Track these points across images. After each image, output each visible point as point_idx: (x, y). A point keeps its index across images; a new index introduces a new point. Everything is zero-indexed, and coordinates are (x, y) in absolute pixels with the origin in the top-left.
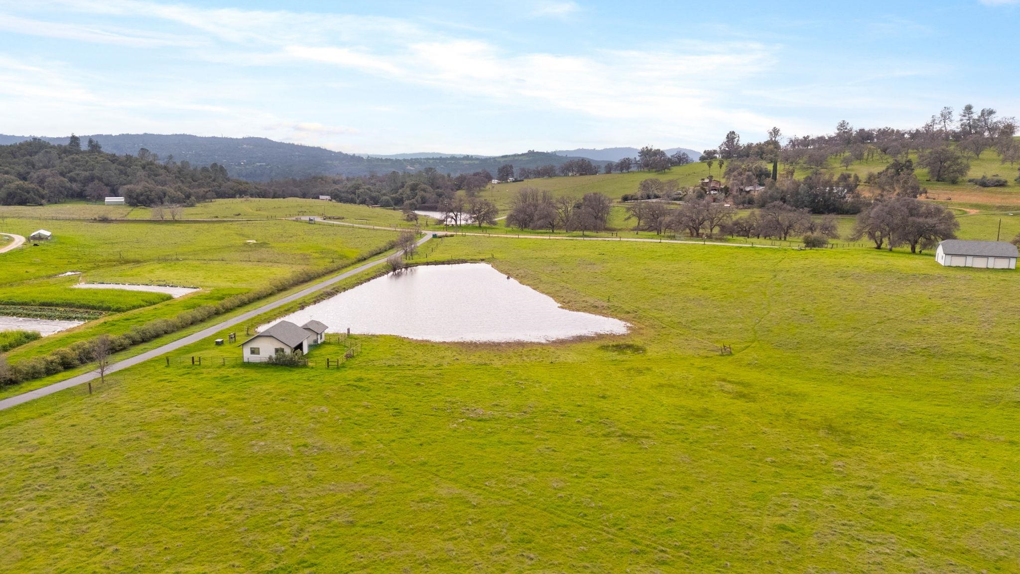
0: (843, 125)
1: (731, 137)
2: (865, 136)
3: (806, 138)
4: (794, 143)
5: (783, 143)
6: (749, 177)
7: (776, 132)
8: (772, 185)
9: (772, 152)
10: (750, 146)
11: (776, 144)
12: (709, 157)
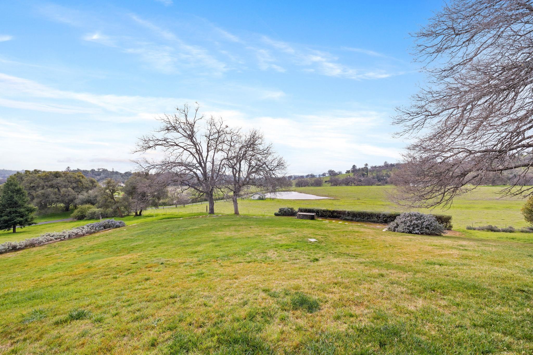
0: (386, 162)
1: (354, 166)
2: (392, 165)
3: (375, 166)
4: (372, 167)
5: (369, 167)
6: (360, 175)
7: (366, 165)
8: (367, 177)
9: (366, 170)
10: (359, 169)
11: (367, 168)
12: (348, 172)
